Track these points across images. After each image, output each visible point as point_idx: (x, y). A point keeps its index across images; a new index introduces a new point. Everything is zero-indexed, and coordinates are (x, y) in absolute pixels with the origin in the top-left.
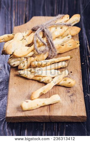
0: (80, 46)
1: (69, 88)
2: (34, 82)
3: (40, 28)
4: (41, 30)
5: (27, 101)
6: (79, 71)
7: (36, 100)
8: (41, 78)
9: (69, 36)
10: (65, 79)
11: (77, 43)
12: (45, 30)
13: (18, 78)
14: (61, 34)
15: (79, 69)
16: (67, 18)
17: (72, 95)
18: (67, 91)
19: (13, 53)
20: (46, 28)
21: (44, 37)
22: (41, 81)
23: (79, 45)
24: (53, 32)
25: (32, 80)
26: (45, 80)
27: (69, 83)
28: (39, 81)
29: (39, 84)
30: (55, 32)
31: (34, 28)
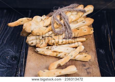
0: (94, 33)
4: (58, 14)
5: (44, 70)
6: (94, 51)
7: (52, 70)
11: (91, 29)
12: (62, 13)
14: (76, 18)
15: (94, 49)
16: (82, 7)
17: (88, 68)
18: (83, 65)
20: (62, 12)
21: (61, 19)
23: (93, 31)
29: (56, 58)
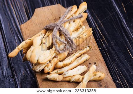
1: (100, 82)
2: (64, 83)
3: (55, 28)
4: (57, 30)
6: (101, 60)
8: (70, 78)
9: (83, 28)
10: (94, 74)
11: (91, 30)
12: (61, 29)
13: (47, 82)
14: (76, 27)
15: (101, 57)
16: (76, 9)
18: (99, 85)
19: (38, 61)
21: (61, 35)
22: (72, 81)
23: (92, 31)
24: (68, 28)
25: (62, 81)
26: (75, 79)
27: (100, 77)
28: (69, 82)
29: (70, 84)
30: (70, 28)
31: (47, 28)
